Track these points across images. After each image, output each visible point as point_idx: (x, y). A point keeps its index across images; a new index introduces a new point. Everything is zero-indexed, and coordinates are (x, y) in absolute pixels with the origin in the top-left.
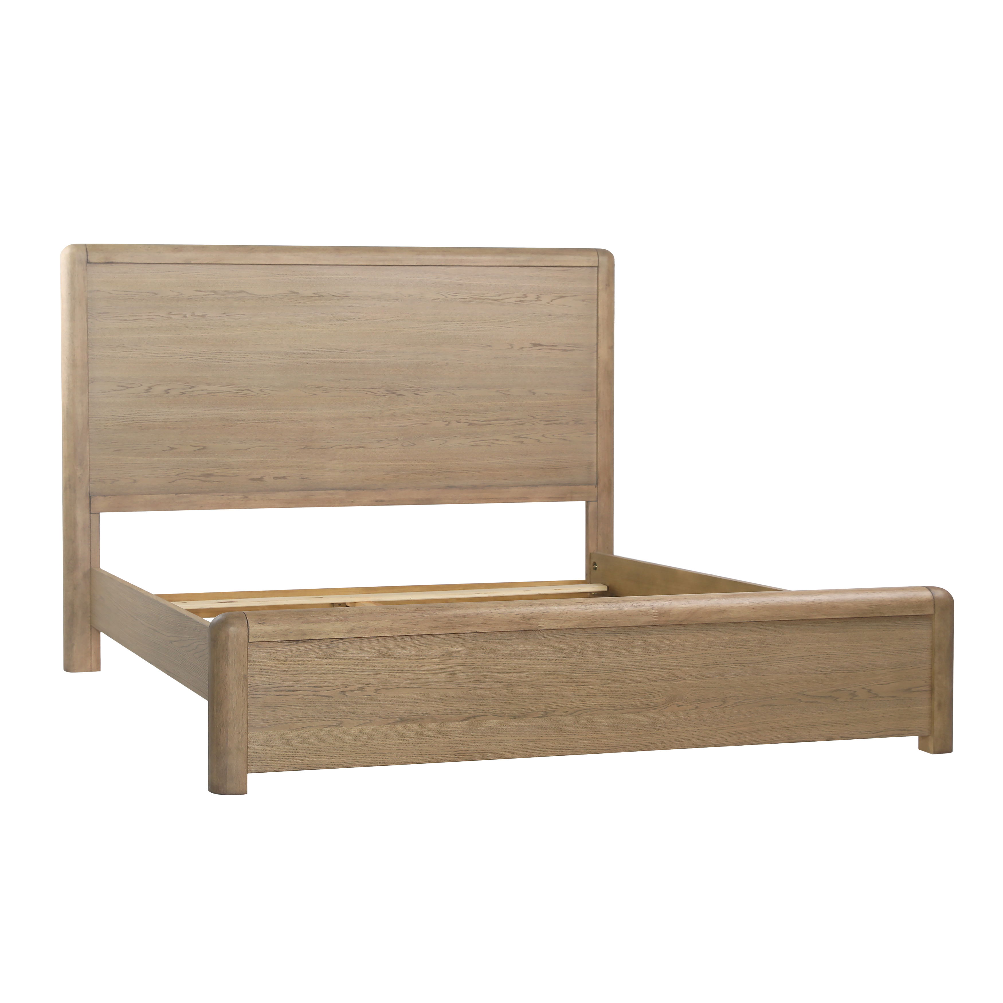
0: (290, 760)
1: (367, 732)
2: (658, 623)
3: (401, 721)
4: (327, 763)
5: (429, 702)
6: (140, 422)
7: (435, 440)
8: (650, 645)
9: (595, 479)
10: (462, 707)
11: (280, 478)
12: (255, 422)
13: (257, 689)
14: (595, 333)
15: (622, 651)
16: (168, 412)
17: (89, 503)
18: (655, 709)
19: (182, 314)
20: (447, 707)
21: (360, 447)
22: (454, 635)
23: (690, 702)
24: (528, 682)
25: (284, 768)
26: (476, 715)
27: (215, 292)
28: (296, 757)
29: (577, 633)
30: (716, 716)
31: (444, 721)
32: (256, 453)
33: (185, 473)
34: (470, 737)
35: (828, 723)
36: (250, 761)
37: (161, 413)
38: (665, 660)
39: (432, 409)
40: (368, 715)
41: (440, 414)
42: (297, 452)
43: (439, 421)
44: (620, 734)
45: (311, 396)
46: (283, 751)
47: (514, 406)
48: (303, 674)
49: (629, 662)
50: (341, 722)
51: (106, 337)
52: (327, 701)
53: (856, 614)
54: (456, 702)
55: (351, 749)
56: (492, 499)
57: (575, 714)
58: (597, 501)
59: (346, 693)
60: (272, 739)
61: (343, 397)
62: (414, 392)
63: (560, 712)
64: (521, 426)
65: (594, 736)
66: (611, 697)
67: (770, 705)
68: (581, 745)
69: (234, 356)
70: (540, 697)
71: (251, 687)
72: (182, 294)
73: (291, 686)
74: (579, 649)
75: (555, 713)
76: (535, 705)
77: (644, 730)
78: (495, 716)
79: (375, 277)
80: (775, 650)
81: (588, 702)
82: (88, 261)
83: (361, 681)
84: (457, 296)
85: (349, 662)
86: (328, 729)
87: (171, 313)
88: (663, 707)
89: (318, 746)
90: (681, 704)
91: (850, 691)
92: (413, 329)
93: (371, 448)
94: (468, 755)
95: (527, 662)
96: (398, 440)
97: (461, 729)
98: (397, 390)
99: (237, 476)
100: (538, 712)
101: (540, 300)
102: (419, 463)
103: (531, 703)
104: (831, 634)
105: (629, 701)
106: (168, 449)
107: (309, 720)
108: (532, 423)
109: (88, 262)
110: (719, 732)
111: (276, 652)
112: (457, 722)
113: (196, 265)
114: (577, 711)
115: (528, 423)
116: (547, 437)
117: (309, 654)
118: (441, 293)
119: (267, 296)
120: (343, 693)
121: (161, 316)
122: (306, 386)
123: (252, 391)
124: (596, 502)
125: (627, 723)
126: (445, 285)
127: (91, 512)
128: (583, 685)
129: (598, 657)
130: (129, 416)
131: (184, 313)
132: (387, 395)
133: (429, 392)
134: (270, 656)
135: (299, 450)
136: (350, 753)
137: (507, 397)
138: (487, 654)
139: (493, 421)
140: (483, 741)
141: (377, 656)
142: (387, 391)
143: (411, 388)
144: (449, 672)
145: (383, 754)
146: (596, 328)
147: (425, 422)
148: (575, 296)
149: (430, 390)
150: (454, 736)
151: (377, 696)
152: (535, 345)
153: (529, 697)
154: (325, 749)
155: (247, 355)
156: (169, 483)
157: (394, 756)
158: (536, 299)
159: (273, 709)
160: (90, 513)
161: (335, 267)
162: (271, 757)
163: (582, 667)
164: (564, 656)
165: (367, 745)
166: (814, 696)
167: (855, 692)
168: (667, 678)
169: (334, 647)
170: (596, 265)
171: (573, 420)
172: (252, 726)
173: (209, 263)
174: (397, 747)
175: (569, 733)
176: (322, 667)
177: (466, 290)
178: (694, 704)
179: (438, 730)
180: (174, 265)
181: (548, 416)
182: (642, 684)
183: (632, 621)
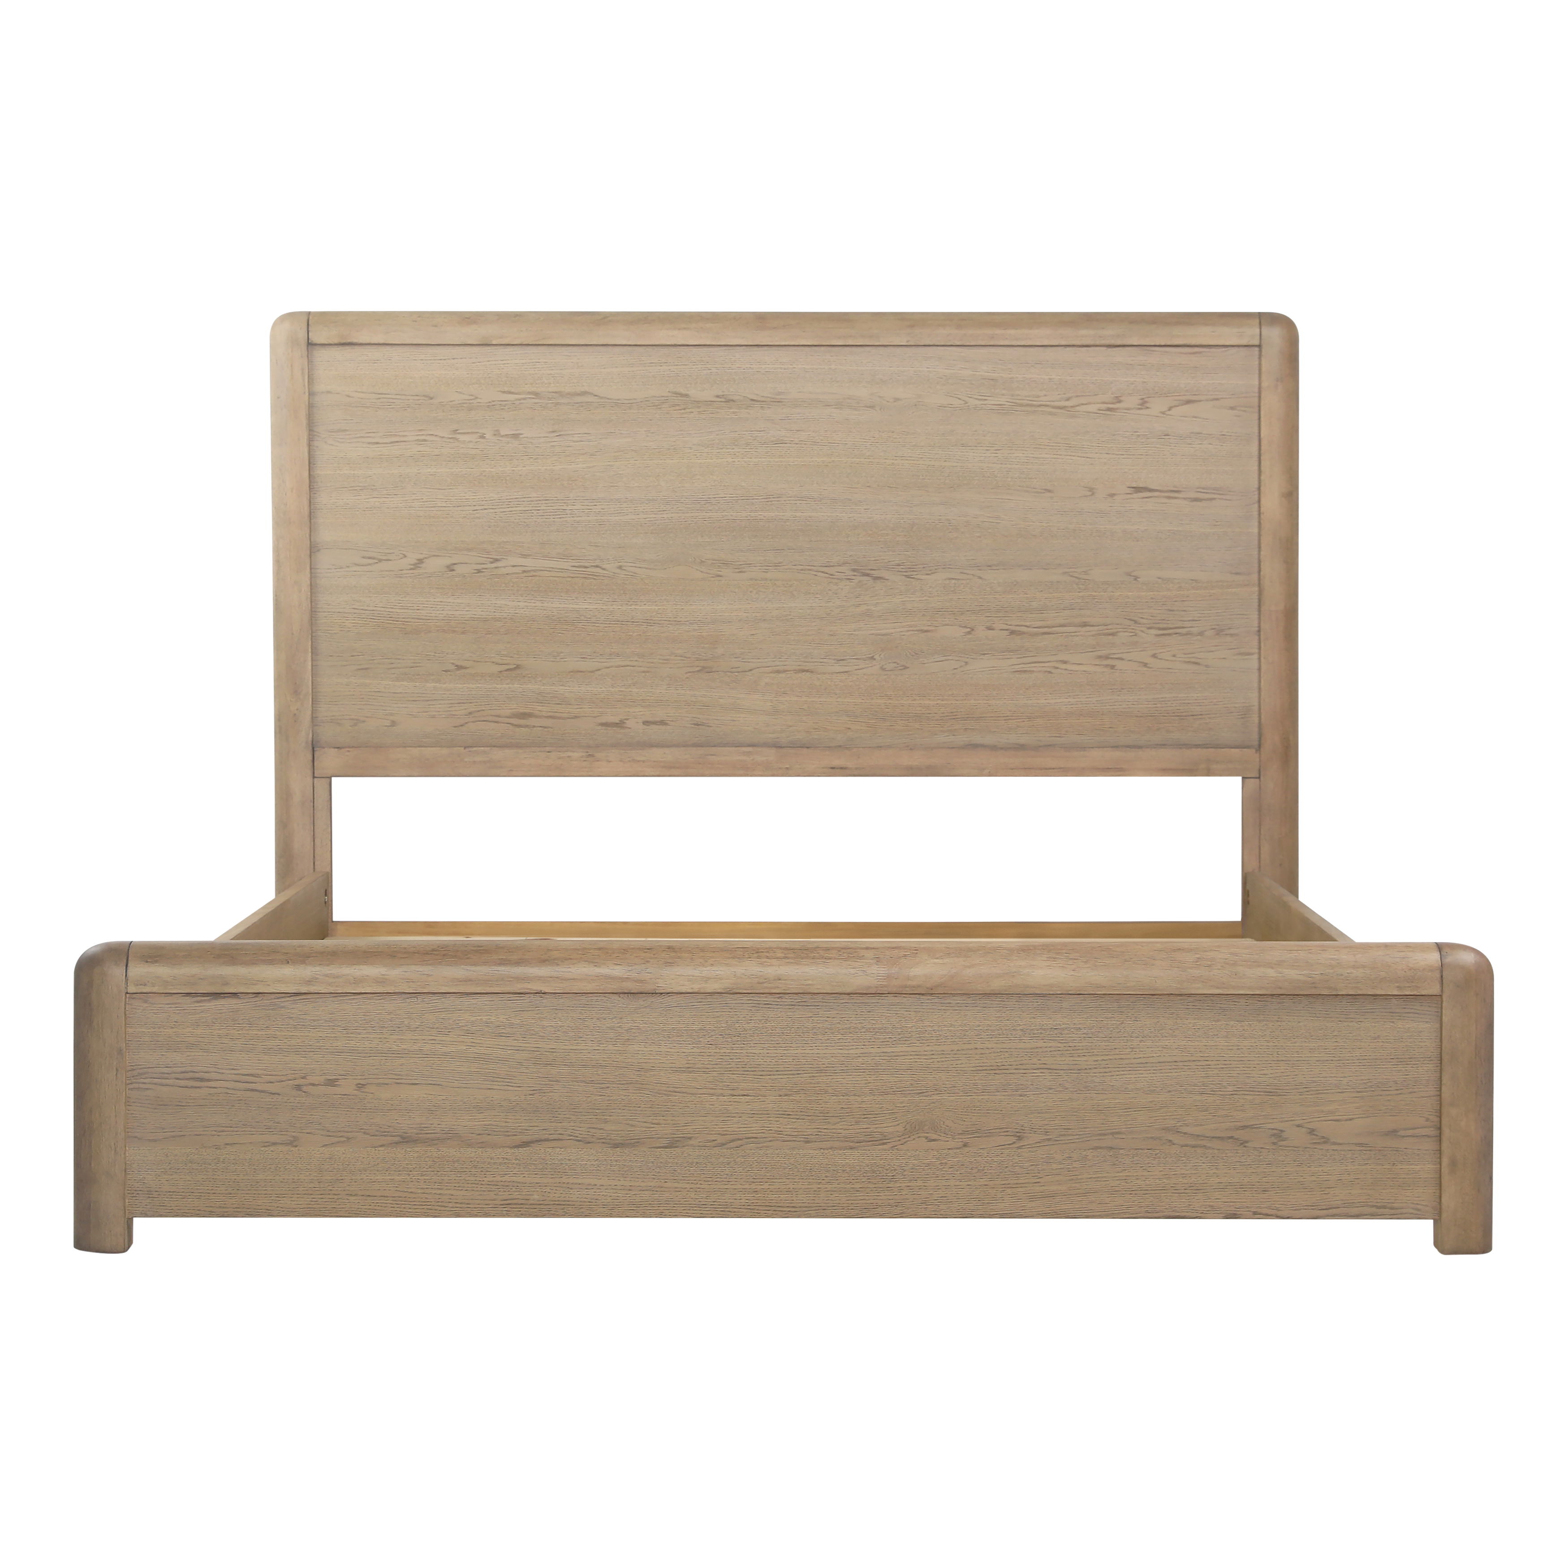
0: (203, 1198)
1: (342, 1159)
2: (886, 989)
3: (403, 1142)
4: (269, 1208)
5: (455, 1112)
6: (403, 620)
7: (946, 660)
8: (874, 1029)
9: (1255, 736)
10: (517, 1123)
11: (655, 723)
12: (610, 624)
13: (145, 1073)
14: (1256, 468)
15: (820, 1037)
16: (453, 603)
17: (311, 758)
18: (884, 1144)
19: (478, 432)
20: (490, 1122)
21: (804, 671)
22: (501, 995)
23: (952, 1135)
24: (639, 1084)
25: (193, 1211)
26: (543, 1137)
27: (537, 394)
28: (215, 1195)
29: (734, 1002)
30: (1002, 1163)
31: (483, 1145)
32: (611, 679)
33: (483, 710)
34: (530, 1176)
35: (1227, 1186)
36: (133, 1197)
37: (440, 605)
38: (903, 1058)
39: (939, 603)
40: (344, 1128)
41: (954, 614)
42: (687, 678)
43: (952, 625)
44: (815, 1186)
45: (713, 579)
46: (190, 1182)
47: (1096, 600)
48: (226, 1052)
49: (832, 1057)
50: (296, 1139)
51: (342, 473)
52: (270, 1100)
53: (1280, 988)
54: (505, 1114)
55: (312, 1185)
56: (1053, 769)
57: (728, 1146)
58: (1259, 778)
59: (305, 1088)
60: (171, 1161)
61: (771, 580)
62: (905, 574)
63: (700, 1140)
64: (1111, 637)
65: (766, 1186)
66: (798, 1119)
67: (1111, 1148)
68: (741, 1201)
69: (570, 507)
70: (663, 1113)
71: (135, 1069)
72: (477, 398)
73: (206, 1072)
74: (736, 1029)
75: (691, 1142)
76: (652, 1126)
77: (863, 1180)
78: (579, 1141)
79: (830, 367)
80: (1119, 1049)
81: (754, 1125)
82: (310, 341)
83: (332, 1069)
84: (986, 400)
85: (309, 1034)
86: (272, 1148)
87: (458, 432)
88: (900, 1140)
89: (254, 1178)
90: (935, 1137)
91: (1273, 1129)
92: (902, 460)
93: (824, 673)
94: (527, 1207)
95: (639, 1049)
96: (875, 659)
97: (514, 1161)
98: (871, 570)
99: (576, 717)
100: (659, 1138)
101: (1147, 408)
102: (914, 702)
103: (645, 1122)
104: (1232, 1023)
105: (834, 1127)
106: (453, 667)
107: (236, 1131)
108: (1132, 632)
109: (310, 344)
110: (1009, 1191)
111: (178, 1012)
112: (507, 1149)
113: (502, 347)
114: (733, 1141)
115: (1125, 632)
116: (1161, 659)
117: (237, 1019)
118: (956, 396)
119: (631, 402)
120: (298, 1087)
121: (440, 437)
122: (703, 560)
123: (604, 569)
124: (1258, 780)
125: (830, 1166)
126: (964, 380)
127: (315, 775)
128: (745, 1095)
129: (774, 1045)
130: (383, 609)
131: (480, 431)
132: (853, 577)
133: (932, 573)
134: (168, 1019)
135: (690, 674)
136: (311, 1192)
137: (1083, 584)
138: (564, 1032)
139: (1057, 627)
140: (555, 1185)
141: (360, 1027)
142: (854, 570)
143: (899, 565)
144: (492, 1061)
145: (372, 1198)
146: (1257, 459)
147: (926, 628)
148: (1217, 399)
149: (936, 569)
150: (502, 1173)
151: (360, 1096)
152: (1138, 490)
153: (641, 1111)
154: (265, 1183)
155: (595, 505)
156: (455, 727)
157: (391, 1202)
158: (1138, 405)
159: (174, 1111)
160: (314, 777)
161: (756, 349)
162: (170, 1192)
163: (743, 1062)
164: (708, 1042)
165: (342, 1179)
166: (1198, 1136)
167: (1282, 1131)
168: (908, 1089)
169: (283, 1007)
170: (1257, 342)
171: (1213, 627)
172: (136, 1137)
173: (524, 343)
174: (397, 1187)
175: (718, 1179)
176: (261, 1042)
177: (1004, 389)
178: (959, 1138)
179: (471, 1162)
180: (462, 347)
181: (1163, 620)
182: (859, 1099)
183: (835, 984)
